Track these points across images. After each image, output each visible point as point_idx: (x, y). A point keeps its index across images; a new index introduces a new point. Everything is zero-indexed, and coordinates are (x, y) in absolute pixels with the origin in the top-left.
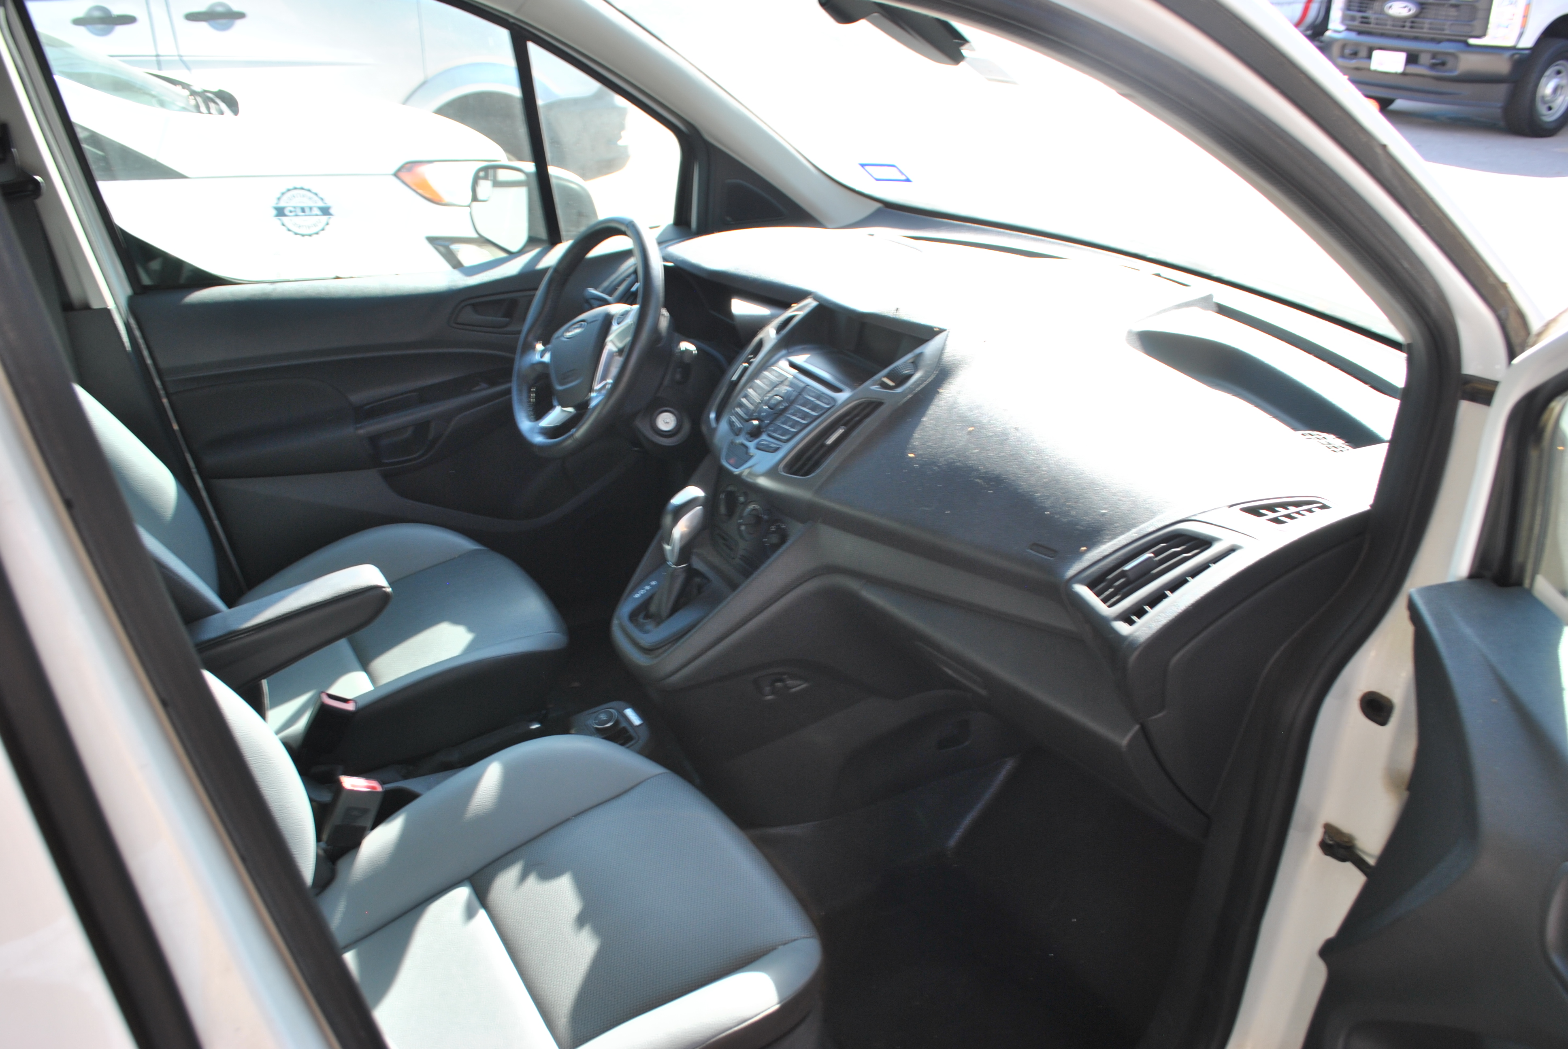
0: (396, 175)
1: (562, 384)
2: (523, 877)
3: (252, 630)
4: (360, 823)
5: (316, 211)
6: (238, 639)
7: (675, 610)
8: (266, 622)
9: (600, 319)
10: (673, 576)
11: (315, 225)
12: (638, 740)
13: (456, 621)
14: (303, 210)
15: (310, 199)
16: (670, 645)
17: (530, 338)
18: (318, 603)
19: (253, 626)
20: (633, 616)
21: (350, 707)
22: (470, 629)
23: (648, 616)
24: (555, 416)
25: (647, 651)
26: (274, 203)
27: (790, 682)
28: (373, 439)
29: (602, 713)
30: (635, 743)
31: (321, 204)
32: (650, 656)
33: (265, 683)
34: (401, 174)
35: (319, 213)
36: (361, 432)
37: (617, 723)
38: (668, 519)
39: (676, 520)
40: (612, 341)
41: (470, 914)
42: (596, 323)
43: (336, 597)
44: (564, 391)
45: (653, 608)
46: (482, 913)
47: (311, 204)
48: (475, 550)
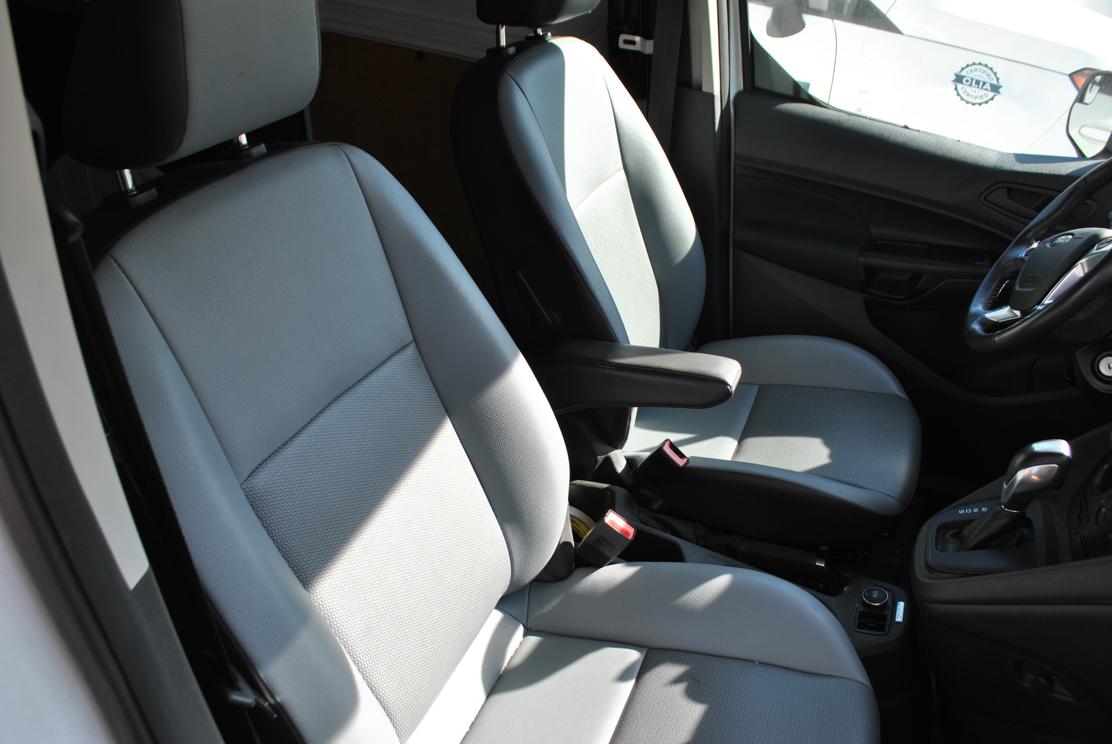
0: (1071, 76)
1: (1021, 286)
2: (677, 681)
3: (616, 366)
4: (607, 552)
5: (987, 86)
6: (603, 368)
7: (981, 546)
8: (636, 366)
9: (1085, 238)
10: (998, 515)
11: (981, 97)
12: (885, 635)
13: (827, 443)
14: (978, 82)
15: (988, 75)
16: (951, 575)
17: (1030, 234)
18: (671, 370)
19: (618, 364)
20: (943, 529)
21: (681, 462)
22: (831, 456)
23: (957, 536)
24: (1003, 313)
25: (929, 568)
26: (957, 70)
27: (1057, 686)
28: (870, 271)
29: (878, 590)
30: (883, 635)
31: (994, 82)
32: (927, 573)
33: (635, 410)
34: (1076, 77)
35: (989, 89)
36: (861, 259)
37: (884, 606)
38: (1019, 459)
39: (1025, 465)
40: (1082, 264)
41: (623, 677)
42: (1080, 240)
43: (687, 373)
44: (1020, 293)
45: (966, 532)
46: (631, 683)
47: (987, 80)
48: (898, 396)
